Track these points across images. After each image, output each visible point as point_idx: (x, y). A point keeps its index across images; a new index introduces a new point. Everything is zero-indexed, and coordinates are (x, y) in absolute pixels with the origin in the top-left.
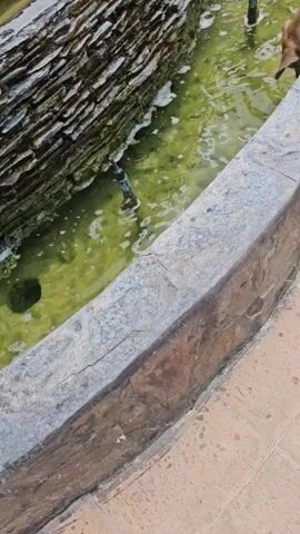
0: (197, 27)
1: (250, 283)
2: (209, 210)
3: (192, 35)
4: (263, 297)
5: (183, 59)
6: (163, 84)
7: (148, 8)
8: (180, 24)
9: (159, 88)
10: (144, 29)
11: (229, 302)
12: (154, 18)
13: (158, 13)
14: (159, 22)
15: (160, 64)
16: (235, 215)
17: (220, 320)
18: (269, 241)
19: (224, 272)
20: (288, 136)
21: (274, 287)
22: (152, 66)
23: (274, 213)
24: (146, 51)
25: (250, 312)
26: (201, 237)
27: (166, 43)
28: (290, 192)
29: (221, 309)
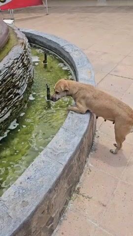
0: (28, 99)
1: (46, 211)
2: (28, 178)
3: (26, 102)
4: (53, 216)
5: (22, 111)
6: (13, 120)
7: (7, 94)
8: (20, 99)
9: (11, 122)
10: (5, 101)
11: (36, 222)
12: (9, 97)
13: (11, 95)
14: (11, 99)
15: (11, 114)
16: (39, 180)
17: (33, 231)
18: (54, 191)
19: (34, 208)
20: (60, 146)
21: (58, 210)
22: (8, 114)
23: (55, 179)
24: (6, 109)
25: (48, 224)
26: (24, 191)
27: (14, 106)
28: (61, 170)
29: (33, 226)
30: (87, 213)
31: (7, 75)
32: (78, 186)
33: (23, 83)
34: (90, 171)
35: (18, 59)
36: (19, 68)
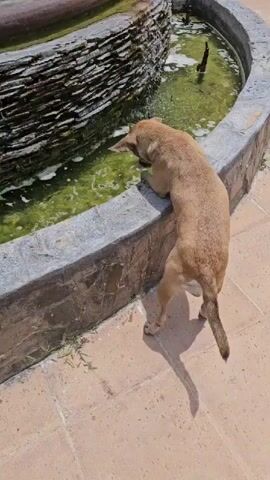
7: (43, 106)
12: (47, 115)
13: (53, 113)
14: (52, 119)
22: (36, 147)
24: (32, 135)
30: (64, 392)
31: (54, 69)
32: (86, 335)
33: (98, 95)
34: (131, 320)
35: (99, 41)
36: (97, 62)
